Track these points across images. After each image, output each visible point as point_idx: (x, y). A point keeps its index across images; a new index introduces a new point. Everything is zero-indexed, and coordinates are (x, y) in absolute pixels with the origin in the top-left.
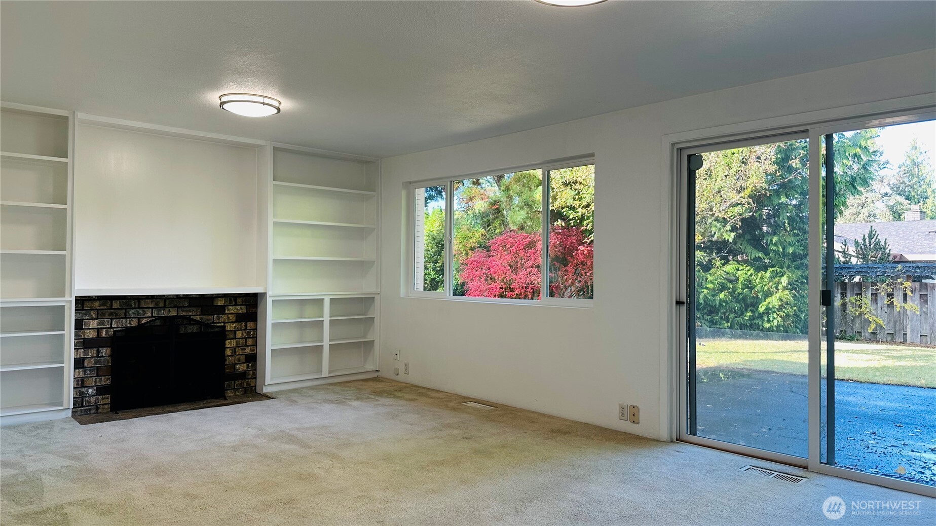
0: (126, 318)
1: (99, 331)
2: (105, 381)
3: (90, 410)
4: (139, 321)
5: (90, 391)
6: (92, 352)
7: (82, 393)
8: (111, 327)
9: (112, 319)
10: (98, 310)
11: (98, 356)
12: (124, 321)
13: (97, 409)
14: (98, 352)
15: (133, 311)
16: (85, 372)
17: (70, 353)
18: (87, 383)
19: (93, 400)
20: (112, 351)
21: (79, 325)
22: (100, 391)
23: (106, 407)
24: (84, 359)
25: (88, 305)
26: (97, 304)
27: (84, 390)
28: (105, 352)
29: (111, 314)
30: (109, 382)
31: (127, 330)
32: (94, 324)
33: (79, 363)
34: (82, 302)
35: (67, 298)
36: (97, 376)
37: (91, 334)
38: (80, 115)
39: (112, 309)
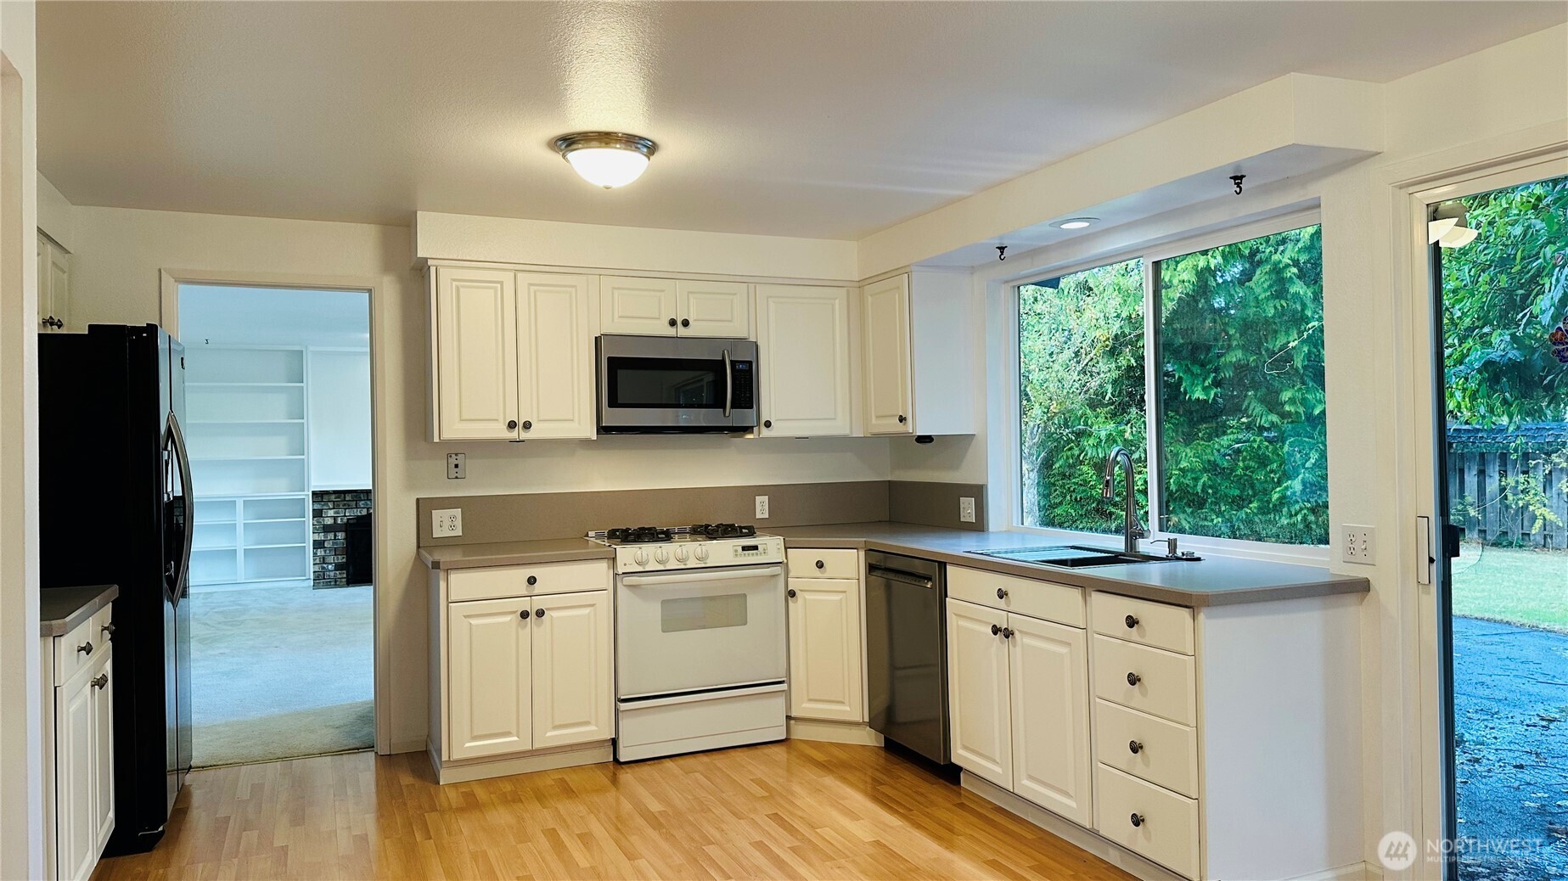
0: (357, 508)
1: (335, 518)
2: (341, 559)
3: (330, 582)
4: (368, 511)
5: (330, 567)
6: (331, 536)
7: (323, 568)
8: (345, 516)
9: (345, 509)
10: (334, 502)
11: (335, 539)
12: (355, 510)
13: (336, 582)
14: (335, 536)
15: (363, 502)
16: (325, 551)
17: (311, 537)
18: (327, 561)
19: (332, 574)
20: (346, 535)
21: (317, 514)
22: (338, 567)
23: (344, 580)
24: (324, 541)
25: (326, 498)
26: (333, 497)
27: (325, 566)
28: (341, 535)
29: (344, 505)
30: (344, 560)
31: (358, 518)
32: (331, 513)
33: (318, 545)
34: (319, 496)
35: (306, 493)
36: (335, 555)
37: (329, 521)
38: (311, 348)
39: (345, 500)
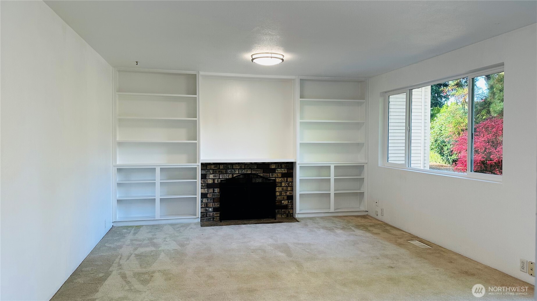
0: (226, 174)
1: (214, 180)
2: (217, 205)
3: (210, 219)
4: (232, 176)
5: (210, 209)
6: (211, 190)
7: (206, 210)
8: (219, 178)
9: (220, 174)
10: (213, 169)
11: (213, 192)
12: (225, 175)
13: (213, 219)
14: (214, 190)
15: (230, 170)
16: (208, 200)
17: (199, 191)
18: (209, 206)
19: (211, 214)
20: (220, 190)
21: (204, 177)
22: (215, 210)
23: (218, 218)
24: (207, 193)
25: (209, 167)
26: (213, 167)
27: (207, 209)
28: (217, 190)
29: (219, 172)
30: (218, 205)
31: (227, 180)
32: (211, 176)
33: (203, 196)
34: (205, 166)
35: (197, 164)
36: (213, 202)
37: (210, 181)
38: (201, 73)
39: (219, 169)
